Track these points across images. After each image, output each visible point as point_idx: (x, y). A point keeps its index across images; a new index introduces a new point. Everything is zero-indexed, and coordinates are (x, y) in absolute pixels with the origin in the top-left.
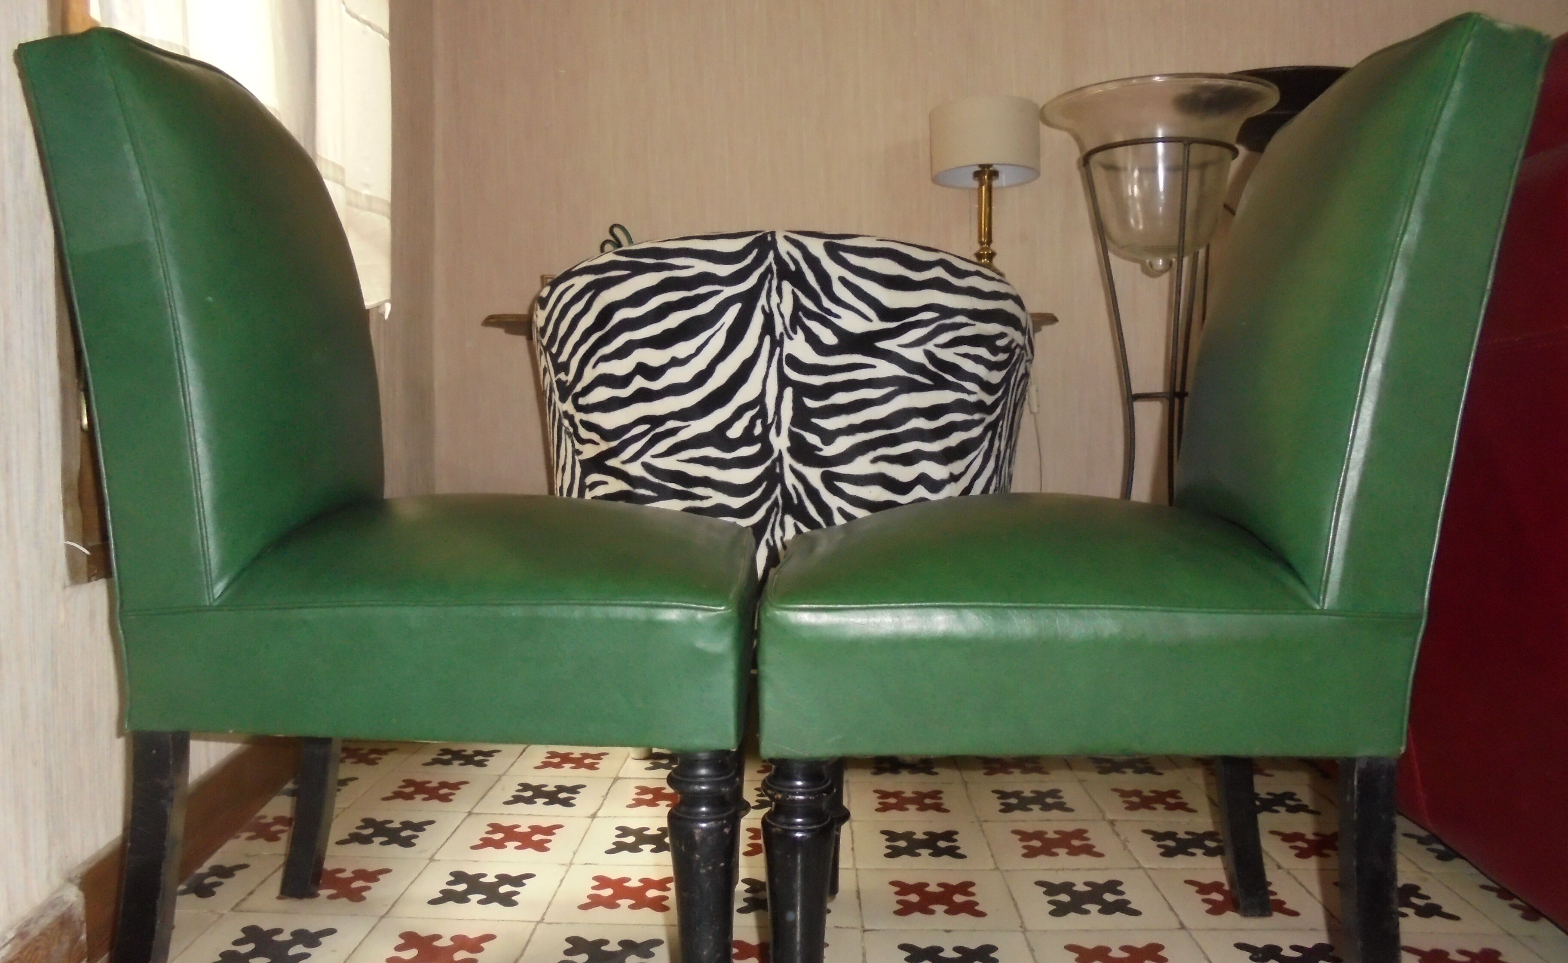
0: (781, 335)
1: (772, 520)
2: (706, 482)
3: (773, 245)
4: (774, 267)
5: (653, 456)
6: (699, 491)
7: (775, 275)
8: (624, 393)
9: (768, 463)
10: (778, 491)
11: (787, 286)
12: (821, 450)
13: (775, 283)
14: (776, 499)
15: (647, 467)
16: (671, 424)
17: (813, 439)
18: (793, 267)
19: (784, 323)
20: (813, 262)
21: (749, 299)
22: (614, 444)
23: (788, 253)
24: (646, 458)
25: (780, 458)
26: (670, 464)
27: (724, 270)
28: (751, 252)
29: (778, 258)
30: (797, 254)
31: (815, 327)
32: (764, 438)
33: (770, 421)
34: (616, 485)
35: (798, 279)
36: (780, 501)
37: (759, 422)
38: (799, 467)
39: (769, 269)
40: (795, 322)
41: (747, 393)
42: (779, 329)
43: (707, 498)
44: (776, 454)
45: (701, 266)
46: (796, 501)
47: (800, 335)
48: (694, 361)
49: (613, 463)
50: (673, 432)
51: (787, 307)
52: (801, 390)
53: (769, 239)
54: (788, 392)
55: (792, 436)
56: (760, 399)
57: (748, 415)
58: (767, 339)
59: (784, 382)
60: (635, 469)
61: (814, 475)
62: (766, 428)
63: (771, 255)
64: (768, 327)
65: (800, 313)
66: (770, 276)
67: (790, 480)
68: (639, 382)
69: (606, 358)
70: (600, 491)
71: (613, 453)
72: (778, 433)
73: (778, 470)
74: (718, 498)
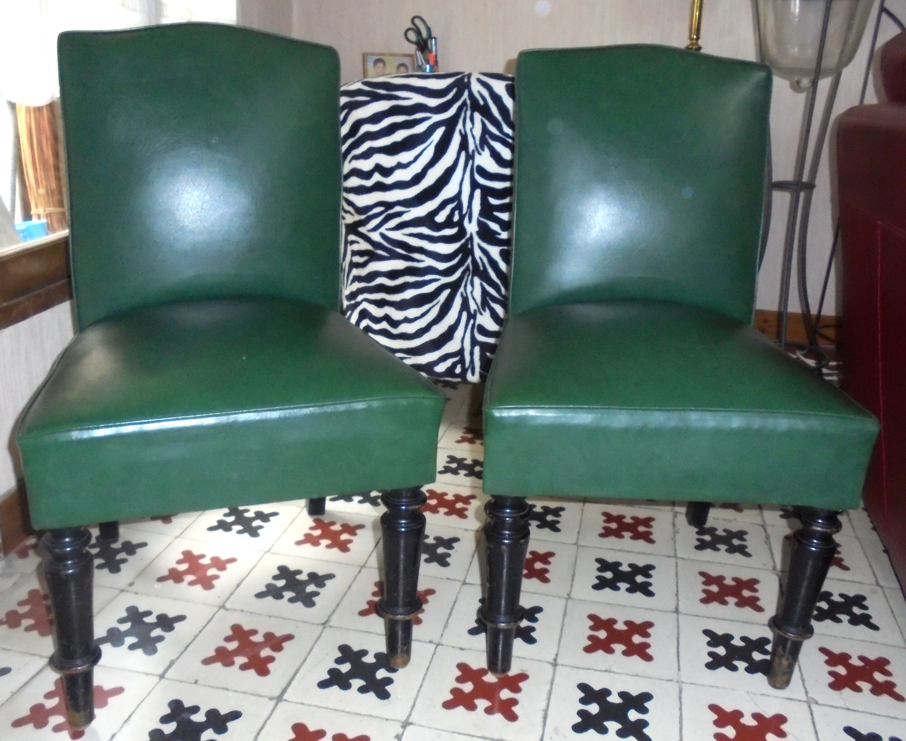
0: (473, 151)
1: (465, 280)
2: (421, 250)
3: (468, 86)
4: (468, 102)
5: (387, 230)
6: (416, 256)
7: (469, 108)
8: (369, 183)
9: (463, 241)
10: (469, 260)
11: (477, 116)
12: (499, 234)
13: (469, 113)
14: (468, 267)
15: (383, 236)
16: (398, 209)
17: (494, 226)
18: (482, 103)
19: (475, 143)
20: (497, 99)
21: (451, 124)
22: (363, 217)
23: (479, 92)
24: (382, 230)
25: (471, 239)
26: (397, 235)
27: (433, 102)
28: (451, 91)
29: (471, 96)
30: (486, 93)
31: (498, 146)
32: (460, 224)
33: (464, 211)
34: (364, 246)
35: (485, 111)
36: (471, 267)
37: (457, 213)
38: (485, 245)
39: (464, 103)
40: (484, 142)
41: (448, 192)
42: (471, 147)
43: (422, 261)
44: (468, 236)
45: (417, 99)
46: (481, 268)
47: (486, 153)
48: (413, 166)
49: (362, 230)
50: (399, 214)
51: (478, 131)
52: (487, 192)
53: (466, 80)
54: (478, 193)
55: (480, 223)
56: (458, 197)
57: (450, 207)
58: (463, 154)
59: (474, 185)
60: (376, 237)
61: (495, 251)
62: (462, 217)
63: (466, 93)
64: (464, 145)
65: (487, 136)
66: (465, 108)
67: (478, 253)
68: (377, 177)
69: (356, 158)
70: (355, 247)
71: (363, 223)
72: (470, 220)
73: (469, 246)
74: (429, 262)
